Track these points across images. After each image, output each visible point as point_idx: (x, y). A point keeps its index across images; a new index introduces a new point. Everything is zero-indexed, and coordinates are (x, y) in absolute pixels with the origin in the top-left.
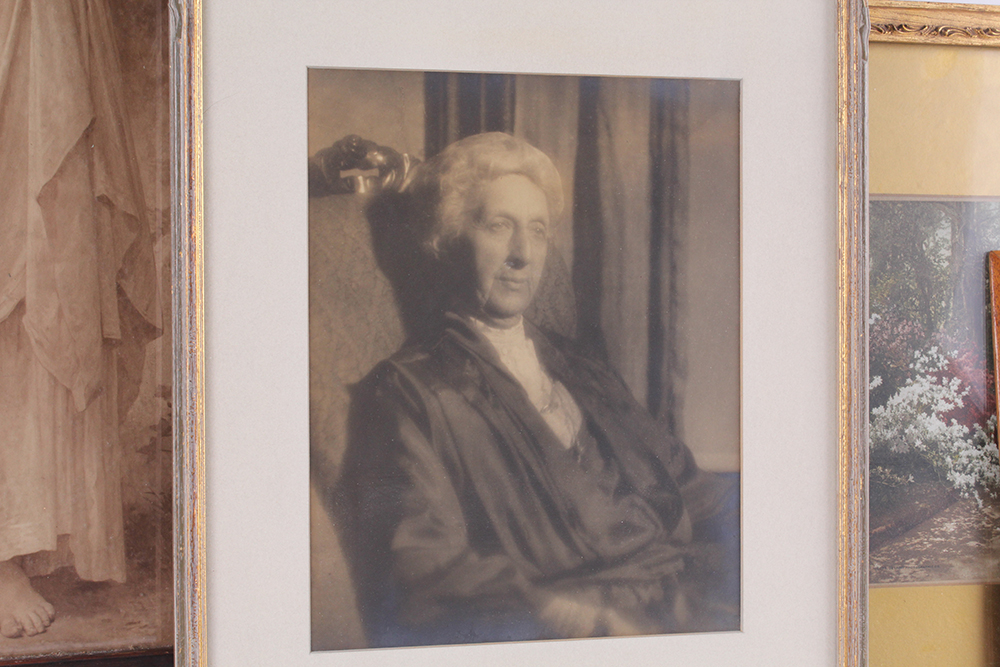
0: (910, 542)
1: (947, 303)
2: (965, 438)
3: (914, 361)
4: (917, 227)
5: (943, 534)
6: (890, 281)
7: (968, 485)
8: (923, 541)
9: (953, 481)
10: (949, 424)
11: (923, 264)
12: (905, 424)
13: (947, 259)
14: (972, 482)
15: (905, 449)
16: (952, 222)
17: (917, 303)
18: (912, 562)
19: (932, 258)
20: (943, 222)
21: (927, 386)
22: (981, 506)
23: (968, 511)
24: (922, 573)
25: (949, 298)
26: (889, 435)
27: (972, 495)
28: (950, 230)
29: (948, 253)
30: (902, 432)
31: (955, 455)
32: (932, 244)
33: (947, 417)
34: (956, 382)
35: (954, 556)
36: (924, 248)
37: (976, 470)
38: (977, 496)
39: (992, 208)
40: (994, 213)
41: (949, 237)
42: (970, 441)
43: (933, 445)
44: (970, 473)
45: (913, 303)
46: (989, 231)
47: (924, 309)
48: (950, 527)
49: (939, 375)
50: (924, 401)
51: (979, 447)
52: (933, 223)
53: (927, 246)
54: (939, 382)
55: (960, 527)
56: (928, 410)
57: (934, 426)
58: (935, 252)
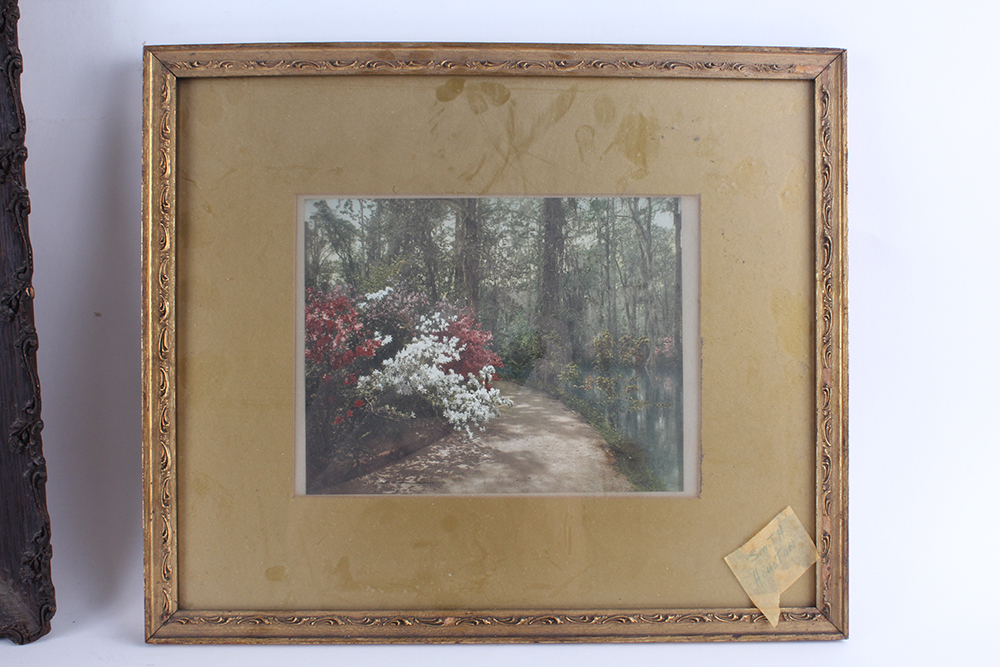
0: (408, 464)
1: (450, 278)
2: (460, 384)
3: (420, 324)
4: (426, 219)
5: (438, 458)
6: (402, 261)
7: (460, 421)
8: (421, 463)
9: (449, 418)
10: (447, 373)
11: (430, 248)
12: (410, 372)
13: (452, 244)
14: (465, 419)
15: (409, 392)
16: (457, 214)
17: (424, 278)
18: (411, 479)
19: (438, 243)
20: (449, 215)
21: (430, 343)
22: (471, 437)
23: (460, 441)
24: (419, 488)
25: (452, 274)
26: (396, 381)
27: (463, 428)
28: (454, 221)
29: (453, 239)
30: (407, 379)
31: (451, 397)
32: (439, 232)
33: (445, 368)
34: (455, 340)
35: (446, 476)
36: (432, 235)
37: (468, 409)
38: (468, 430)
39: (491, 203)
40: (493, 207)
41: (453, 227)
42: (464, 387)
43: (433, 389)
44: (463, 412)
45: (421, 278)
46: (489, 221)
47: (430, 283)
48: (444, 453)
49: (441, 335)
50: (427, 355)
51: (472, 391)
52: (440, 215)
53: (435, 234)
54: (440, 340)
55: (452, 453)
56: (430, 362)
57: (434, 375)
58: (441, 238)
